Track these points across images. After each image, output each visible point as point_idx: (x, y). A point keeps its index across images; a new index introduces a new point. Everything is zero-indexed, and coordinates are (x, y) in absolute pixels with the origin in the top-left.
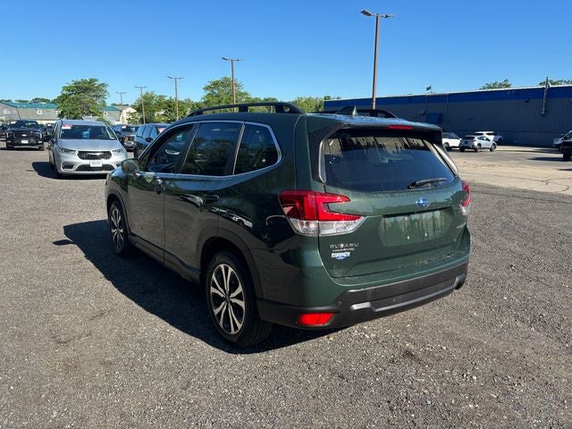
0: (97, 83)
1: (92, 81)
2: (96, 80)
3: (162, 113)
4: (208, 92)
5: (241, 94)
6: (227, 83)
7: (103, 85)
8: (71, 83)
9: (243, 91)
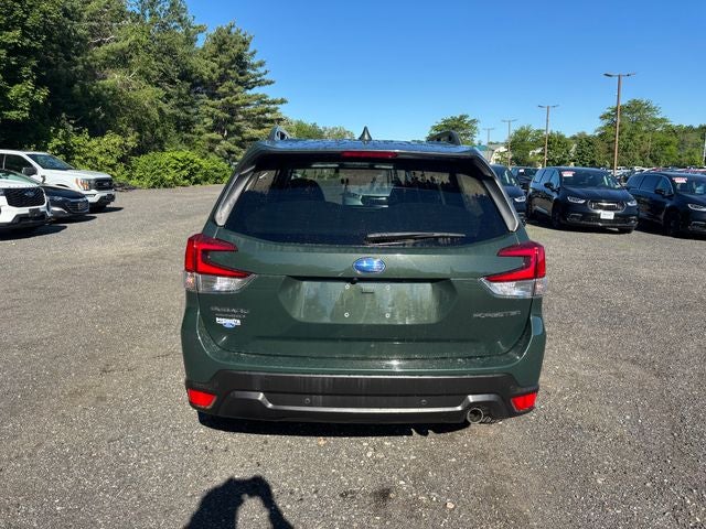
0: (468, 119)
1: (462, 117)
2: (466, 116)
3: (539, 151)
4: (606, 121)
5: (656, 122)
6: (636, 107)
7: (473, 121)
8: (440, 121)
9: (659, 117)
